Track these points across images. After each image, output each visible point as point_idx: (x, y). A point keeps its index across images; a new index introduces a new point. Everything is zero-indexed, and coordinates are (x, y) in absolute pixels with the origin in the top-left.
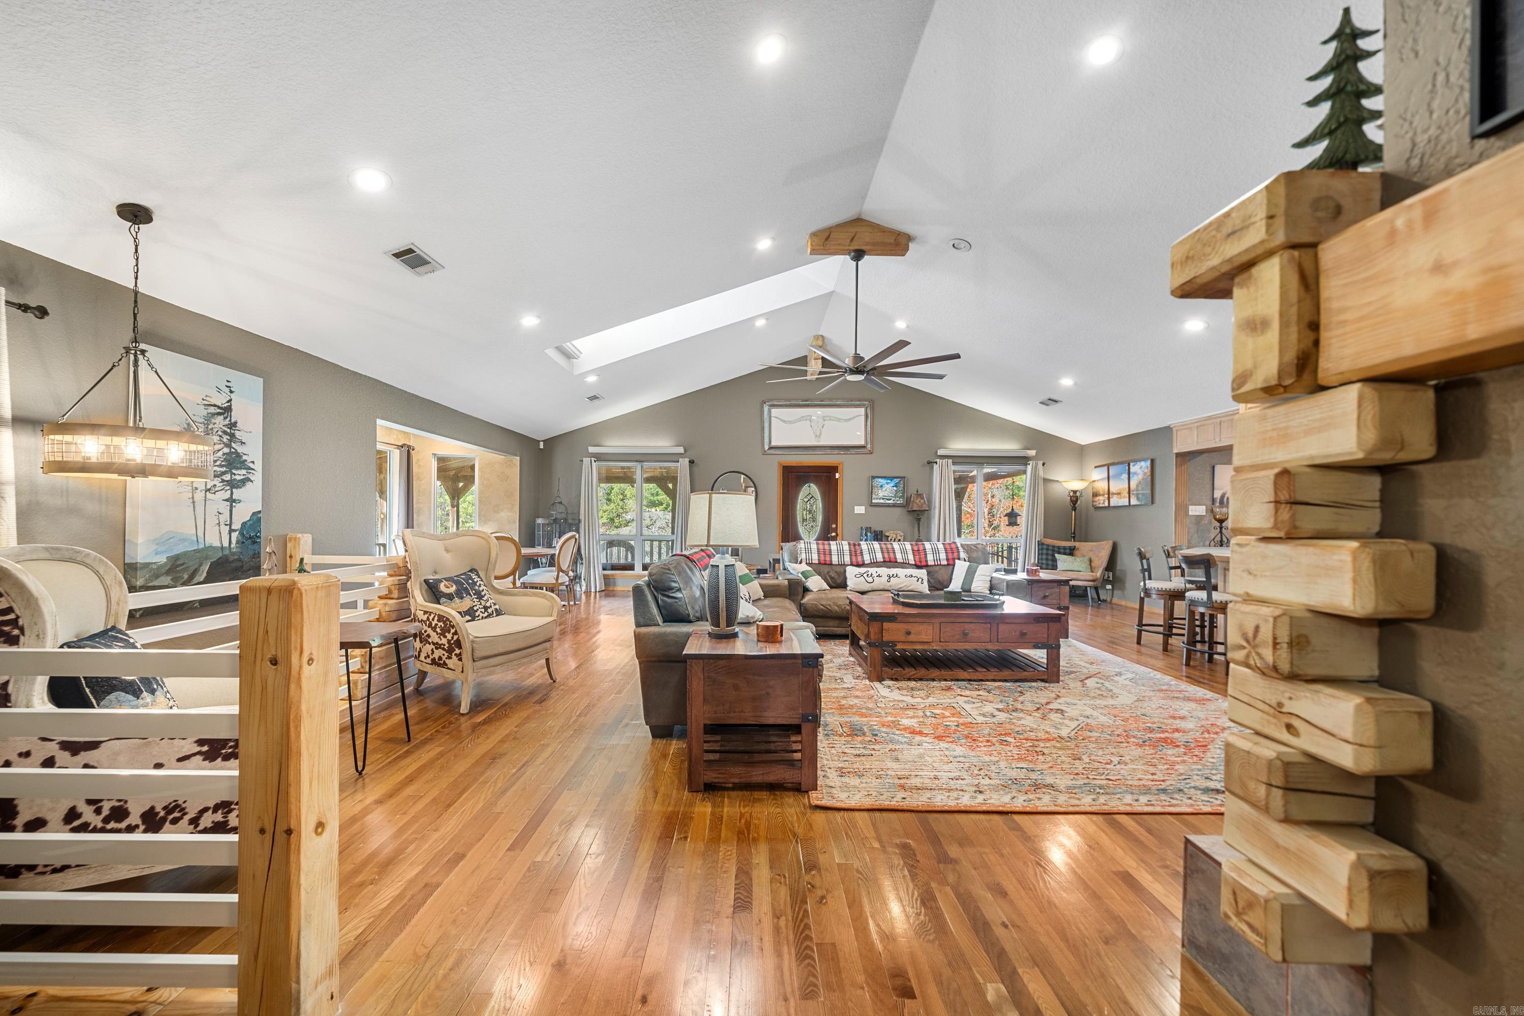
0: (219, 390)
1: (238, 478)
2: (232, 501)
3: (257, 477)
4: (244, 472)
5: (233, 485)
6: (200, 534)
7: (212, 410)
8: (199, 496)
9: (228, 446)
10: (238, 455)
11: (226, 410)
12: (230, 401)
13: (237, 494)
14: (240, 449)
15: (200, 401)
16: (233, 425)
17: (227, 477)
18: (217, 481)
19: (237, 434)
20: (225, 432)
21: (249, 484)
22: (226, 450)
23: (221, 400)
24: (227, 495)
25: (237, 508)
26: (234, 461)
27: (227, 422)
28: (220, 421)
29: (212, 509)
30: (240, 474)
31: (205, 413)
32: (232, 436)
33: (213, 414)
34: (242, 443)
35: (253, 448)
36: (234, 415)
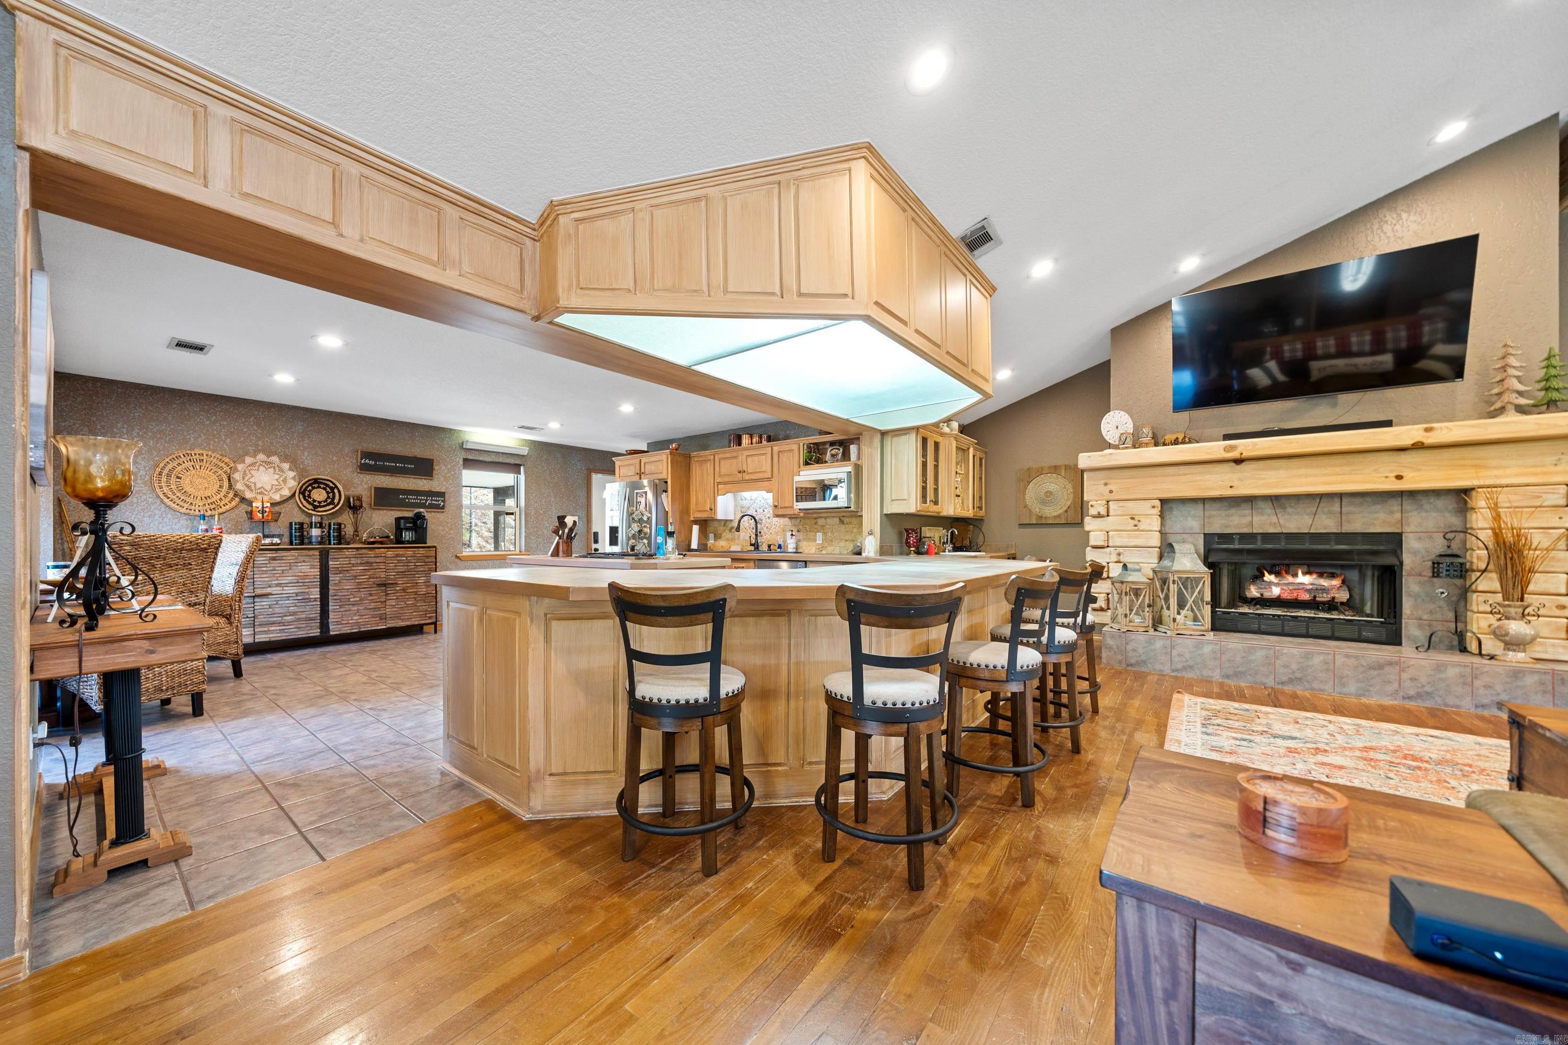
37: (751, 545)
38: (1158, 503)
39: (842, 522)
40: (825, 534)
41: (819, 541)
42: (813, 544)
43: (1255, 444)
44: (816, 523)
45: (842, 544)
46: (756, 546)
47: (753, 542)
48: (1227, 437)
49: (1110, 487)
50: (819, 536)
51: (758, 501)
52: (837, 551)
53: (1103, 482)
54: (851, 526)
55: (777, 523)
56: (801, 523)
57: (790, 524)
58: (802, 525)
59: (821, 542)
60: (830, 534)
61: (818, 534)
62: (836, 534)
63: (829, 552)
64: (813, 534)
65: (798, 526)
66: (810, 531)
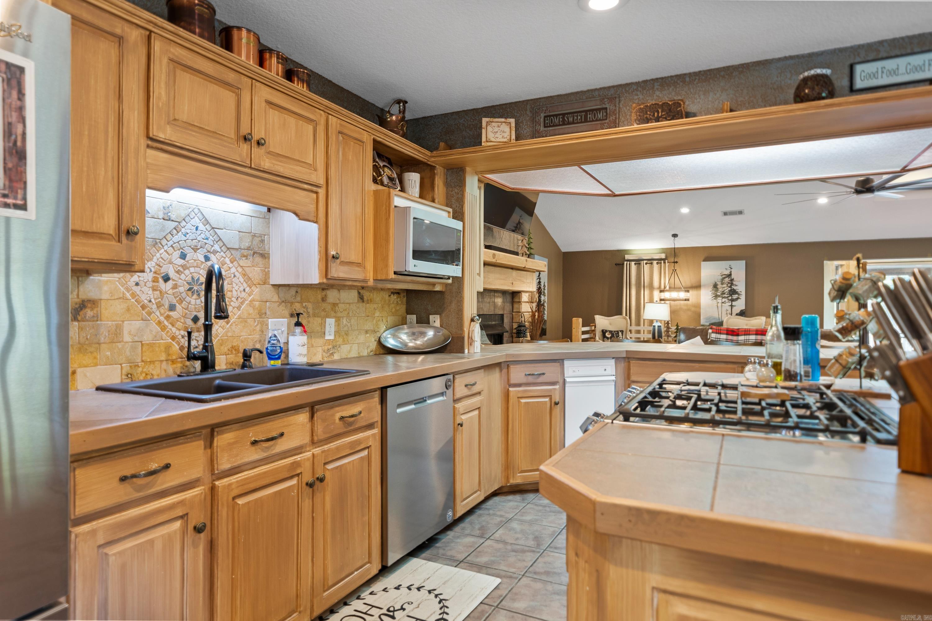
0: (726, 269)
1: (734, 298)
2: (732, 306)
3: (743, 297)
4: (737, 295)
5: (732, 300)
6: (720, 317)
7: (724, 276)
8: (720, 305)
9: (730, 287)
10: (734, 290)
11: (730, 275)
12: (731, 272)
13: (734, 303)
14: (735, 288)
15: (719, 274)
16: (732, 280)
17: (730, 298)
18: (726, 300)
19: (734, 283)
20: (729, 283)
21: (739, 300)
22: (729, 289)
23: (727, 272)
24: (730, 304)
25: (734, 309)
26: (733, 292)
27: (730, 279)
28: (727, 280)
29: (724, 309)
30: (735, 297)
31: (721, 278)
32: (732, 284)
33: (724, 278)
34: (736, 285)
35: (741, 287)
36: (733, 277)
37: (191, 357)
39: (361, 298)
40: (338, 320)
41: (330, 336)
42: (320, 341)
44: (324, 299)
45: (362, 338)
46: (206, 359)
47: (197, 344)
48: (488, 247)
50: (330, 324)
51: (188, 228)
52: (354, 354)
54: (372, 306)
55: (243, 295)
56: (299, 299)
57: (276, 298)
58: (301, 302)
59: (332, 337)
60: (345, 321)
61: (328, 320)
62: (353, 321)
63: (344, 356)
64: (319, 320)
65: (292, 303)
66: (314, 315)
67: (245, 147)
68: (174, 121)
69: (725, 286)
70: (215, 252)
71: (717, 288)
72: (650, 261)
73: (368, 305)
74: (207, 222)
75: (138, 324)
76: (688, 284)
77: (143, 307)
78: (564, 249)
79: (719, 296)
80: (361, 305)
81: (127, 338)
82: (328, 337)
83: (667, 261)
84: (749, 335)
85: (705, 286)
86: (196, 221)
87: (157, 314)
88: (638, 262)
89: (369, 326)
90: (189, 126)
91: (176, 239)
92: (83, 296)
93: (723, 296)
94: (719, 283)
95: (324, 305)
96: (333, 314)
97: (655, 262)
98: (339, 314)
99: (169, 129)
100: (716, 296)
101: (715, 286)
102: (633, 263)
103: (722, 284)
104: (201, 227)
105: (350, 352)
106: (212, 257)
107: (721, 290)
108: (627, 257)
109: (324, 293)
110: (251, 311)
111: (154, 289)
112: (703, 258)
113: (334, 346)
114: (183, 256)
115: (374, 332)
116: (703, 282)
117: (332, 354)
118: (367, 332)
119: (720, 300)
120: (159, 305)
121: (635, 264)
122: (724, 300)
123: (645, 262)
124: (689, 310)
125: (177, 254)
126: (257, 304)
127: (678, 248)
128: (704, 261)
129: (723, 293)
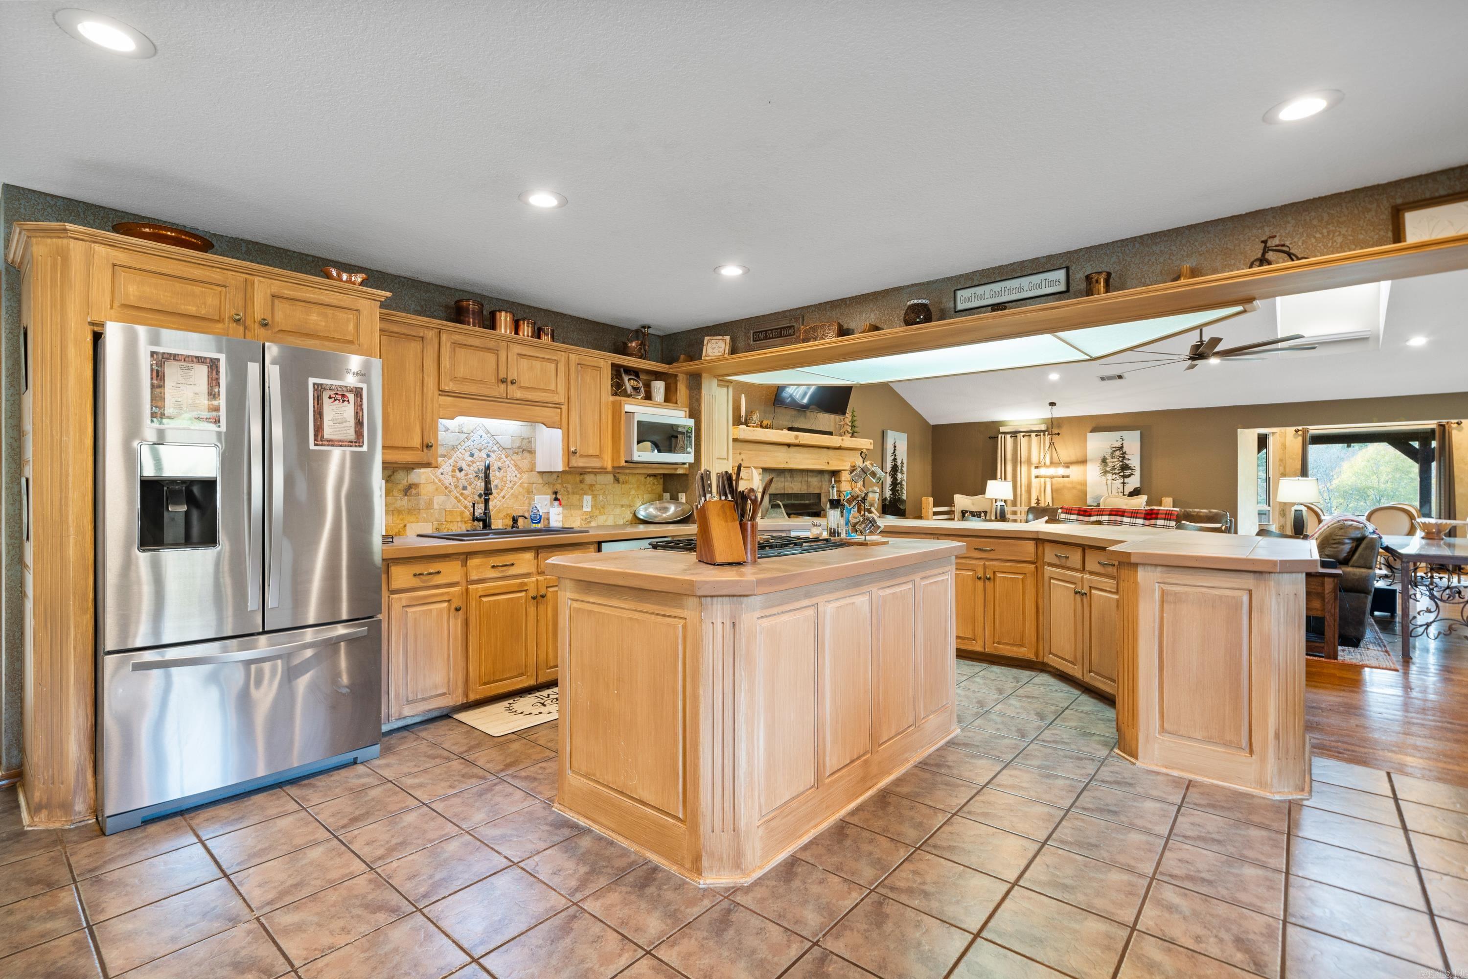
0: (1117, 441)
1: (1127, 474)
2: (1124, 483)
3: (1137, 473)
4: (1130, 471)
5: (1124, 477)
7: (1114, 449)
8: (1109, 482)
9: (1122, 461)
10: (1127, 465)
11: (1121, 448)
12: (1122, 444)
13: (1126, 480)
14: (1128, 462)
15: (1109, 447)
16: (1124, 453)
17: (1122, 474)
18: (1117, 476)
19: (1126, 456)
20: (1120, 457)
21: (1132, 476)
22: (1121, 463)
23: (1118, 445)
24: (1122, 481)
25: (1126, 487)
26: (1125, 467)
27: (1121, 452)
28: (1118, 453)
29: (1115, 487)
30: (1128, 472)
31: (1111, 451)
32: (1124, 458)
33: (1115, 451)
34: (1129, 460)
35: (1135, 461)
36: (1125, 450)
37: (475, 519)
38: (761, 470)
39: (617, 480)
40: (595, 497)
41: (587, 508)
42: (579, 512)
43: (804, 436)
44: (582, 482)
45: (618, 511)
46: (485, 522)
47: (479, 511)
48: (791, 429)
49: (743, 456)
50: (588, 500)
51: (476, 437)
52: (610, 522)
53: (738, 452)
54: (627, 486)
55: (515, 479)
56: (560, 481)
57: (541, 481)
58: (562, 484)
59: (589, 509)
60: (601, 498)
61: (585, 497)
62: (609, 497)
63: (600, 524)
64: (578, 497)
65: (554, 484)
66: (573, 493)
67: (502, 387)
68: (454, 379)
69: (1116, 460)
70: (494, 451)
71: (1106, 463)
72: (1028, 433)
73: (623, 486)
74: (488, 432)
75: (443, 498)
76: (1073, 458)
77: (446, 488)
78: (932, 422)
79: (1109, 472)
80: (616, 485)
81: (436, 506)
82: (585, 509)
83: (1047, 433)
84: (1102, 515)
85: (1091, 460)
86: (481, 432)
87: (455, 493)
88: (1014, 434)
89: (625, 501)
90: (464, 380)
91: (467, 444)
92: (410, 482)
93: (1114, 472)
94: (1108, 457)
95: (582, 486)
96: (590, 492)
97: (1033, 435)
98: (596, 493)
99: (451, 384)
100: (1105, 472)
101: (1104, 461)
102: (1008, 436)
103: (1112, 458)
104: (484, 435)
105: (606, 521)
106: (492, 454)
107: (1110, 465)
108: (1002, 429)
109: (582, 477)
110: (521, 490)
111: (453, 477)
112: (1090, 429)
113: (591, 517)
114: (472, 455)
115: (630, 506)
116: (1089, 457)
117: (590, 522)
118: (622, 506)
119: (1109, 476)
120: (456, 487)
121: (1011, 437)
122: (1114, 476)
123: (1022, 434)
124: (1074, 488)
125: (468, 454)
126: (526, 485)
127: (1057, 419)
128: (1091, 432)
129: (1113, 468)
